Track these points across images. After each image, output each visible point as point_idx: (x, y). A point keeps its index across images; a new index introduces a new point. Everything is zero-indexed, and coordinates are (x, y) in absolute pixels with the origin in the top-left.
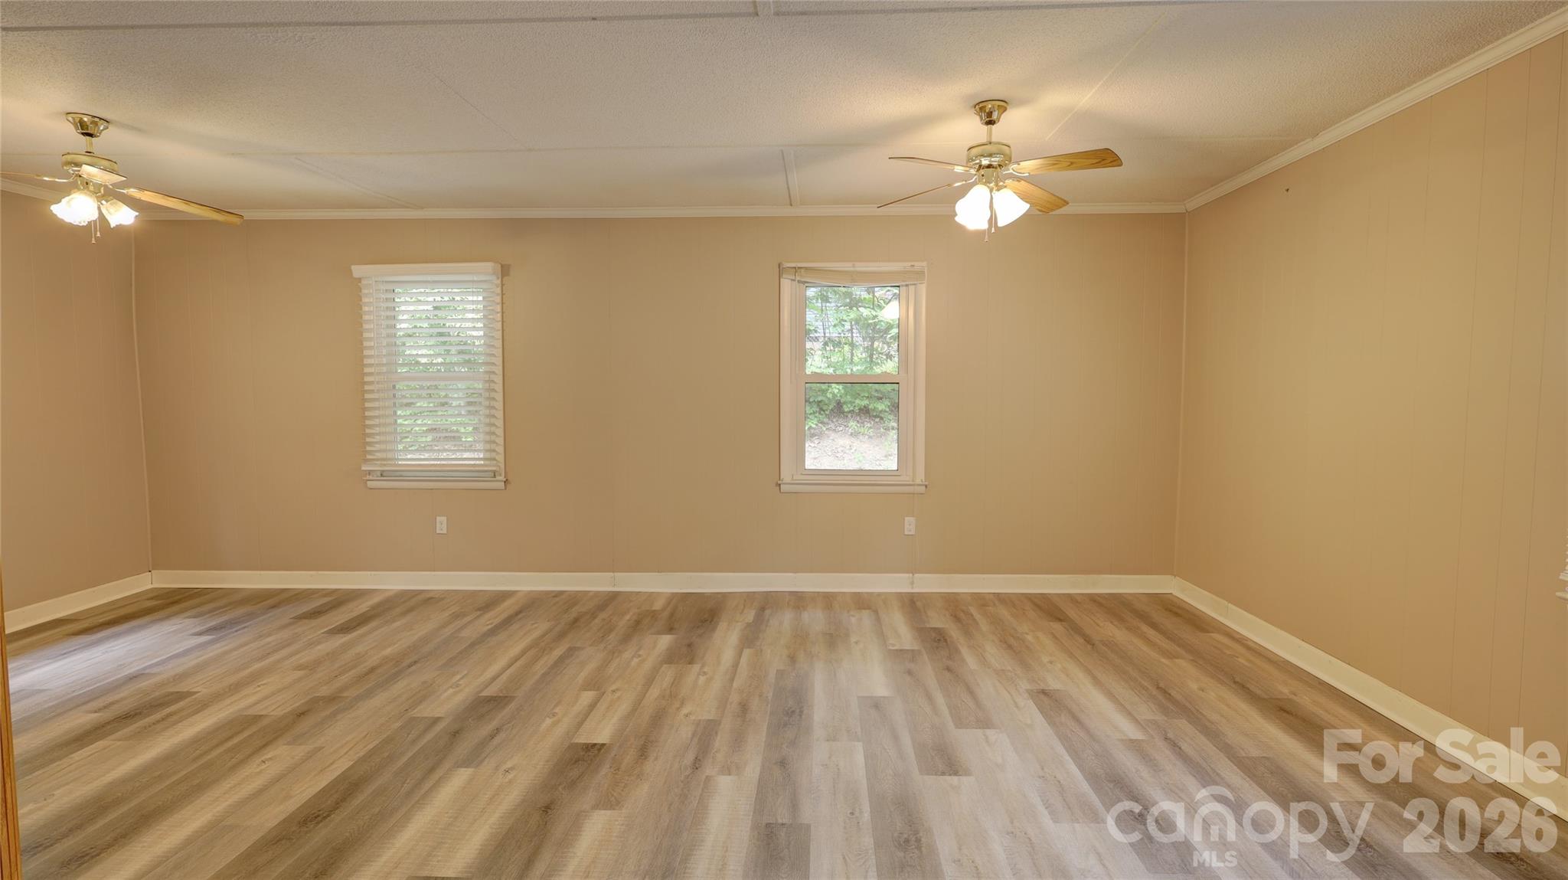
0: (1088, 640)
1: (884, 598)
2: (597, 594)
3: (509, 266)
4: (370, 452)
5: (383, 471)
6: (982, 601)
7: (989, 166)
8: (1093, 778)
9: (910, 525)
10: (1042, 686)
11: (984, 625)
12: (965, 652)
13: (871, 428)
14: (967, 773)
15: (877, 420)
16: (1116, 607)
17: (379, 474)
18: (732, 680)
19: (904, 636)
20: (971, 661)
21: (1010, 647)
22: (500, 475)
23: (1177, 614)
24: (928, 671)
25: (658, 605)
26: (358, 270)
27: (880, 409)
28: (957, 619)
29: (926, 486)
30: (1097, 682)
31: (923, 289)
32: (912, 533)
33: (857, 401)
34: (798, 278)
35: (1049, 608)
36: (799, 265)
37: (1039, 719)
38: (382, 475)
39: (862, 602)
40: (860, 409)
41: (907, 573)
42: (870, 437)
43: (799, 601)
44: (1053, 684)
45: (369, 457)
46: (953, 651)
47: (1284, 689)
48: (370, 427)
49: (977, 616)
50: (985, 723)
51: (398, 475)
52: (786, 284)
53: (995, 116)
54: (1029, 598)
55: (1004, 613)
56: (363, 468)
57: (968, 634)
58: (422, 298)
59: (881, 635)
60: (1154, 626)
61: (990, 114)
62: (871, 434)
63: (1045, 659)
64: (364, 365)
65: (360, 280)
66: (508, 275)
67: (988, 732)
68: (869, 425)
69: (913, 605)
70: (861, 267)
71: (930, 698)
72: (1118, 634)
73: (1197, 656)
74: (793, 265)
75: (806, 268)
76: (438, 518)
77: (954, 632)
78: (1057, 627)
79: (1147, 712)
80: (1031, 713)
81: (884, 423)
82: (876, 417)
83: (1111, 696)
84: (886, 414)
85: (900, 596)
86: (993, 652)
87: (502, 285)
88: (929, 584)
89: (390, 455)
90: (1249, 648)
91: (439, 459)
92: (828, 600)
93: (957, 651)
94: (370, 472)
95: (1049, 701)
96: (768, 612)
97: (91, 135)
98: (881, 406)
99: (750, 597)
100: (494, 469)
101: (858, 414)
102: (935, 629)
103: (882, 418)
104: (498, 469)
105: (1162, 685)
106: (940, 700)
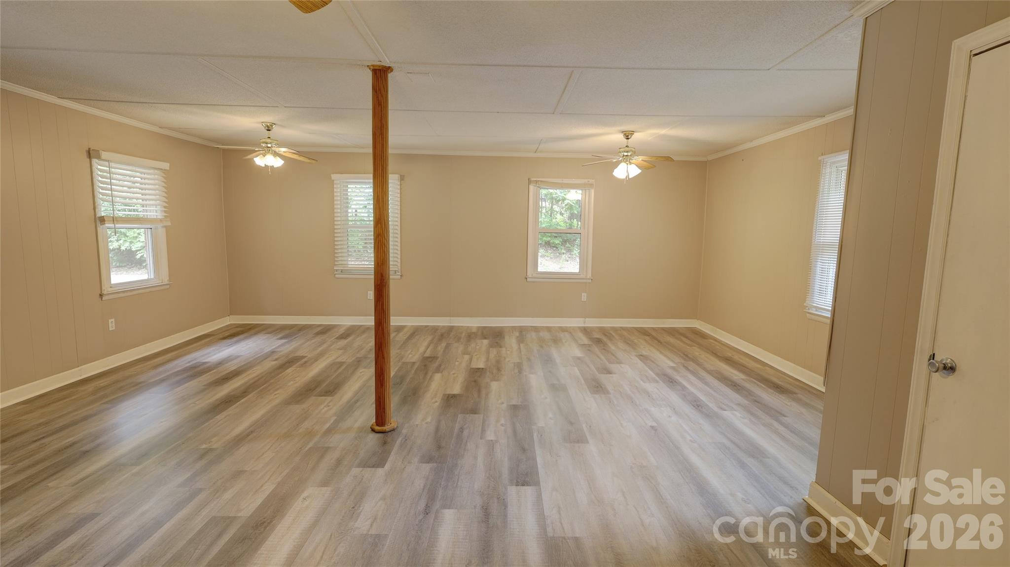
0: (659, 342)
1: (574, 328)
2: (444, 327)
3: (404, 176)
4: (337, 261)
5: (342, 270)
6: (615, 329)
7: (627, 156)
8: (657, 374)
9: (584, 297)
10: (641, 354)
11: (617, 337)
12: (610, 344)
13: (551, 253)
14: (615, 373)
15: (555, 249)
16: (672, 332)
17: (340, 271)
18: (521, 352)
19: (585, 340)
20: (613, 348)
21: (628, 343)
22: (399, 272)
23: (697, 334)
24: (596, 349)
25: (474, 330)
26: (334, 176)
27: (557, 243)
28: (605, 335)
29: (592, 280)
30: (661, 353)
31: (593, 191)
32: (585, 300)
33: (544, 238)
34: (537, 185)
35: (644, 332)
36: (538, 180)
37: (639, 361)
38: (342, 272)
39: (563, 330)
40: (546, 243)
41: (583, 318)
42: (551, 258)
43: (536, 329)
44: (644, 353)
45: (336, 263)
46: (605, 344)
47: (729, 354)
48: (337, 249)
49: (613, 334)
50: (620, 363)
51: (350, 272)
52: (532, 187)
53: (629, 137)
54: (636, 329)
55: (625, 333)
56: (335, 268)
57: (611, 340)
58: (362, 190)
59: (575, 340)
60: (687, 337)
61: (628, 136)
62: (552, 257)
63: (642, 347)
64: (334, 221)
65: (333, 180)
66: (403, 180)
67: (621, 365)
68: (550, 251)
69: (585, 331)
70: (566, 181)
71: (598, 357)
72: (671, 340)
73: (701, 346)
74: (535, 179)
75: (541, 181)
76: (369, 292)
77: (605, 339)
78: (647, 338)
79: (678, 360)
80: (637, 360)
81: (558, 250)
82: (554, 247)
83: (665, 356)
84: (560, 245)
85: (579, 328)
86: (621, 344)
87: (401, 185)
88: (592, 323)
89: (345, 263)
90: (722, 344)
91: (365, 265)
92: (549, 329)
93: (606, 344)
94: (337, 270)
95: (643, 358)
96: (524, 333)
97: (269, 130)
98: (557, 241)
99: (514, 328)
100: (395, 269)
101: (544, 246)
102: (596, 338)
103: (557, 248)
104: (397, 269)
105: (685, 353)
106: (602, 357)
